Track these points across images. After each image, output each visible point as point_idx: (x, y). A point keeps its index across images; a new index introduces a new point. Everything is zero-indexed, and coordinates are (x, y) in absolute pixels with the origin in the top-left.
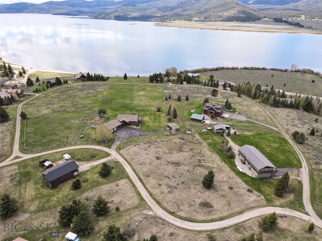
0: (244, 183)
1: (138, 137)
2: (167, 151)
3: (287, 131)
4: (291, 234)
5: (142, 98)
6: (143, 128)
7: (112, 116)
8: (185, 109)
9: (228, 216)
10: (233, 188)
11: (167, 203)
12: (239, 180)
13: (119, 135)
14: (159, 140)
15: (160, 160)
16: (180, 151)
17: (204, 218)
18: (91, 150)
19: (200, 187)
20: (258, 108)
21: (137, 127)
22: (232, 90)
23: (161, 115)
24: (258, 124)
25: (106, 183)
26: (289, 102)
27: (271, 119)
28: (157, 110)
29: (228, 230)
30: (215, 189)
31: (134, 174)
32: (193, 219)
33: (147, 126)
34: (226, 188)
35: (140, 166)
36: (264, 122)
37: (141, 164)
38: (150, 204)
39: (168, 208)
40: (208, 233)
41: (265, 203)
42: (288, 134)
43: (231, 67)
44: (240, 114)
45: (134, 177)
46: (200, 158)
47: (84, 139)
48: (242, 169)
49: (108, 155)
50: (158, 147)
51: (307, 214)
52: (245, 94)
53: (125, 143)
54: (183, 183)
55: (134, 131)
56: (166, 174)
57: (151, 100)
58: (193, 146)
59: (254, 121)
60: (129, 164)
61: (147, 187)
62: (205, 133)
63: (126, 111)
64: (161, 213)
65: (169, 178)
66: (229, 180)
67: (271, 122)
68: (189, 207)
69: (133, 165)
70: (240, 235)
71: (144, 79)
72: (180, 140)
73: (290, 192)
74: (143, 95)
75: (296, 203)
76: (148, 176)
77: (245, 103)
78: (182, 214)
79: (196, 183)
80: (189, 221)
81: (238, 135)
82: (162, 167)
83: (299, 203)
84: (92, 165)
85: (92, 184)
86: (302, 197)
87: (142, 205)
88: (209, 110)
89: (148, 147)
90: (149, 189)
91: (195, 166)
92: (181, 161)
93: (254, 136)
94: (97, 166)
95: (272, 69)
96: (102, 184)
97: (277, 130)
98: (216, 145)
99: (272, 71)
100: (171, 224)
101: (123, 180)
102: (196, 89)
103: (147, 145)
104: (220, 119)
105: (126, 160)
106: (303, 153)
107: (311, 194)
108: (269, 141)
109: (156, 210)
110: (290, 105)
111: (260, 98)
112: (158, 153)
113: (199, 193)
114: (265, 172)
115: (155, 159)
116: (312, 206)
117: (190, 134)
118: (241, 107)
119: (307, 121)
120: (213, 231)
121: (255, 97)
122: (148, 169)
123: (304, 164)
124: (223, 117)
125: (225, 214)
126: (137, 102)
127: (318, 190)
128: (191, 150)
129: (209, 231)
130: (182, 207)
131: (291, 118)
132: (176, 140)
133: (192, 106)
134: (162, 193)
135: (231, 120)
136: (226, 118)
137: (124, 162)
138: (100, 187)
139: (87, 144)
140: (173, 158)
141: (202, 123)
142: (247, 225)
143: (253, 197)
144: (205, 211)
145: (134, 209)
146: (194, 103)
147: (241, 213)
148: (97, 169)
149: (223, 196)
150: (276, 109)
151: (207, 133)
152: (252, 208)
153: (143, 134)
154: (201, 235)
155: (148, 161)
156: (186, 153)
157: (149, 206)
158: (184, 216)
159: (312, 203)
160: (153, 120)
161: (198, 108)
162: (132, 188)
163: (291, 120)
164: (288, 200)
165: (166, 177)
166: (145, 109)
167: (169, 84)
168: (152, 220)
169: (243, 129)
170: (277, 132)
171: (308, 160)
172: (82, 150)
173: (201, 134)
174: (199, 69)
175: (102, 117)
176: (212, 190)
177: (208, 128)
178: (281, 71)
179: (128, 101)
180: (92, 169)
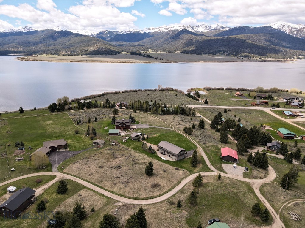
0: (171, 166)
1: (72, 156)
2: (105, 161)
3: (178, 129)
4: (211, 184)
5: (53, 126)
6: (72, 149)
7: (33, 147)
8: (99, 128)
9: (173, 187)
10: (166, 171)
11: (128, 193)
12: (167, 165)
13: (53, 160)
14: (93, 155)
15: (103, 168)
16: (115, 158)
17: (159, 194)
18: (33, 178)
19: (145, 176)
20: (153, 118)
21: (66, 150)
22: (127, 108)
23: (81, 136)
24: (158, 128)
25: (68, 198)
26: (171, 110)
27: (165, 124)
28: (74, 133)
29: (177, 195)
30: (155, 175)
31: (89, 183)
32: (153, 197)
33: (75, 147)
34: (161, 172)
35: (89, 177)
36: (162, 126)
37: (89, 175)
38: (116, 199)
39: (131, 196)
40: (167, 201)
41: (189, 173)
42: (180, 131)
43: (114, 92)
44: (143, 124)
45: (90, 185)
46: (133, 159)
47: (17, 171)
48: (165, 158)
49: (54, 177)
50: (96, 160)
51: (213, 171)
52: (138, 110)
53: (64, 164)
54: (131, 178)
55: (65, 153)
56: (115, 176)
57: (63, 127)
58: (123, 153)
59: (155, 127)
60: (79, 178)
61: (106, 188)
62: (126, 142)
63: (45, 139)
64: (128, 201)
65: (119, 178)
66: (161, 167)
67: (166, 125)
68: (146, 191)
69: (83, 177)
70: (186, 195)
71: (42, 110)
72: (110, 151)
73: (199, 163)
74: (52, 124)
75: (205, 167)
76: (102, 181)
77: (142, 116)
78: (143, 196)
79: (140, 175)
80: (151, 199)
81: (150, 138)
82: (108, 172)
83: (206, 167)
84: (44, 189)
85: (55, 202)
86: (206, 164)
87: (110, 201)
88: (120, 124)
89: (87, 162)
90: (109, 189)
91: (133, 165)
92: (120, 165)
93: (160, 136)
94: (49, 188)
95: (146, 90)
96: (65, 199)
97: (172, 129)
98: (138, 148)
99: (146, 92)
100: (140, 205)
101: (82, 190)
102: (98, 111)
103: (85, 161)
104: (131, 130)
105: (75, 176)
106: (194, 140)
107: (210, 161)
108: (171, 137)
109: (124, 201)
110: (172, 112)
111: (151, 111)
112: (99, 164)
113: (146, 180)
114: (181, 155)
115: (99, 169)
116: (213, 166)
117: (115, 145)
118: (141, 119)
119: (186, 120)
120: (169, 198)
121: (147, 111)
122: (98, 177)
123: (198, 146)
124: (132, 128)
125: (170, 187)
126: (50, 130)
127: (212, 157)
128: (123, 155)
129: (166, 199)
130: (140, 193)
131: (177, 120)
132: (106, 151)
133: (103, 125)
134: (120, 189)
135: (139, 129)
136: (134, 128)
137: (74, 178)
138: (65, 202)
139: (23, 174)
140: (113, 164)
141: (119, 135)
142: (186, 188)
143: (181, 172)
144: (157, 189)
145: (106, 206)
146: (103, 122)
147: (179, 183)
148: (51, 190)
149: (163, 177)
150: (164, 116)
151: (127, 142)
152: (183, 178)
153: (75, 153)
154: (163, 204)
155: (94, 171)
156: (120, 158)
157: (116, 200)
158: (146, 197)
159: (213, 165)
160: (77, 141)
161: (109, 125)
162: (94, 193)
163: (177, 122)
164: (200, 167)
165: (116, 178)
166: (62, 134)
167: (71, 111)
168: (125, 207)
169: (151, 134)
170: (173, 131)
171: (199, 143)
172: (22, 180)
173: (123, 143)
174: (88, 96)
175: (23, 149)
176: (154, 176)
177: (126, 138)
178: (152, 90)
179: (40, 132)
180: (46, 191)
